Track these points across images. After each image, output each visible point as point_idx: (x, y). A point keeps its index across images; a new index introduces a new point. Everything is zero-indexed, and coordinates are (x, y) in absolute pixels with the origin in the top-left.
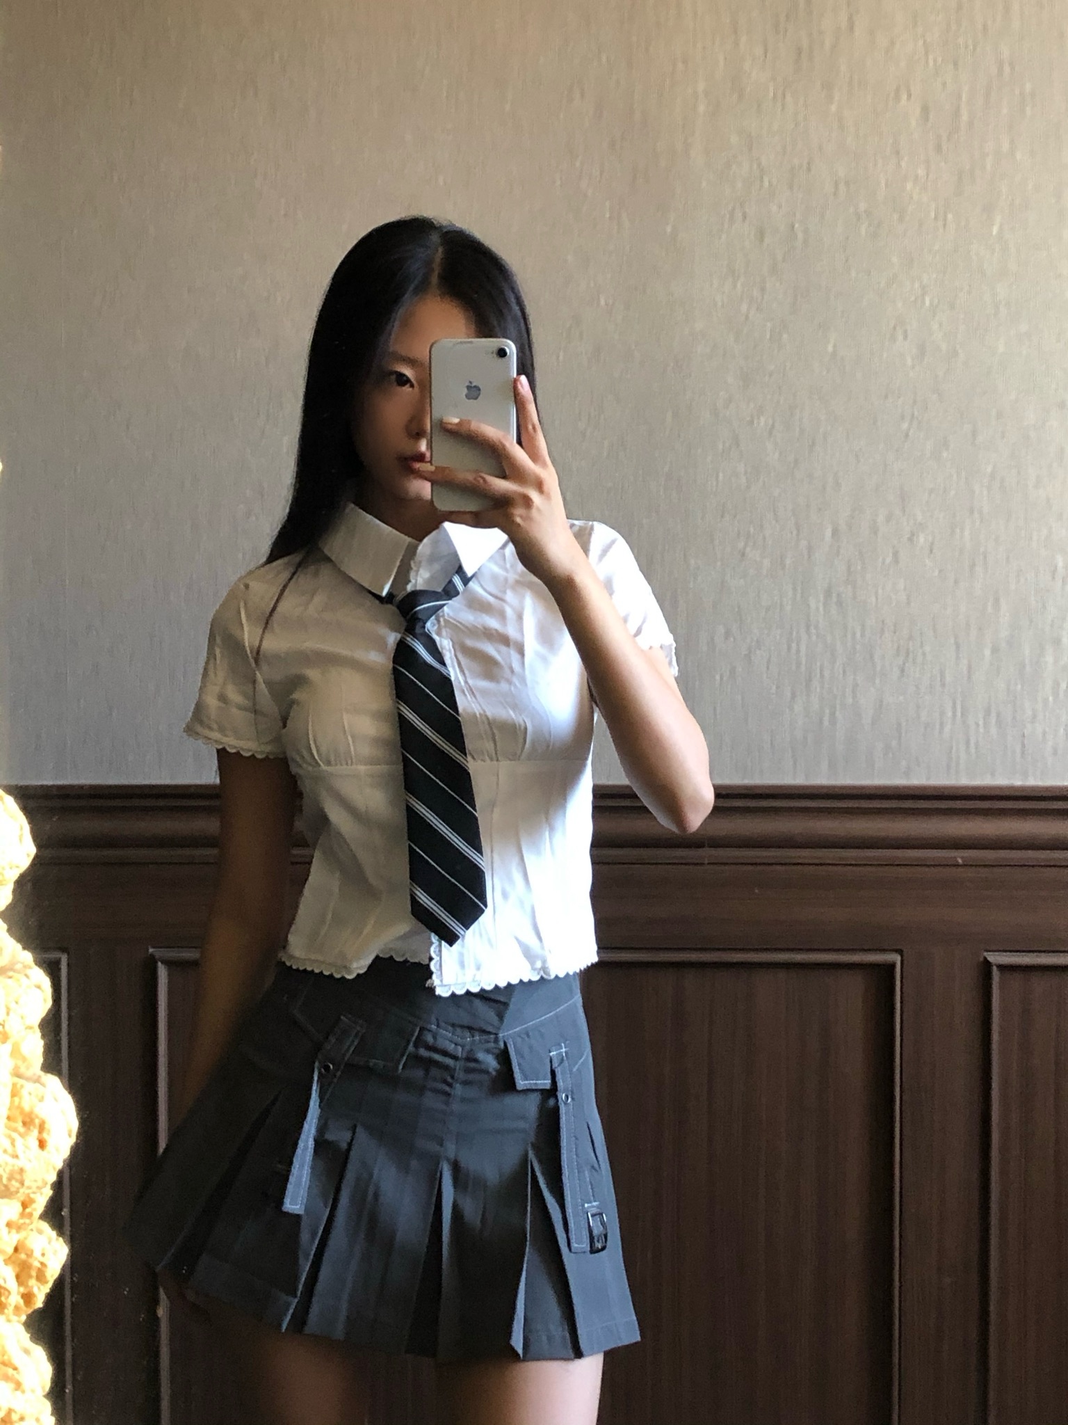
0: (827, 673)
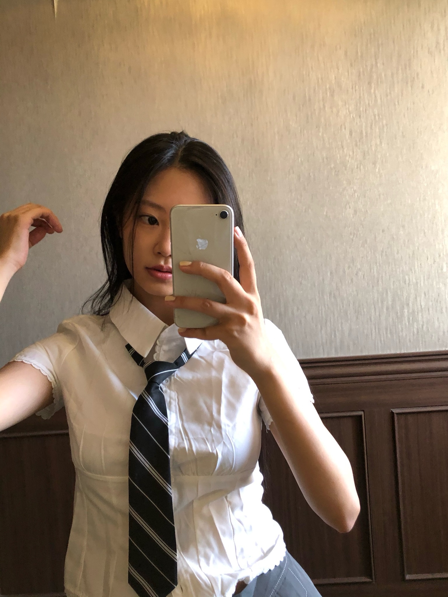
0: (332, 320)
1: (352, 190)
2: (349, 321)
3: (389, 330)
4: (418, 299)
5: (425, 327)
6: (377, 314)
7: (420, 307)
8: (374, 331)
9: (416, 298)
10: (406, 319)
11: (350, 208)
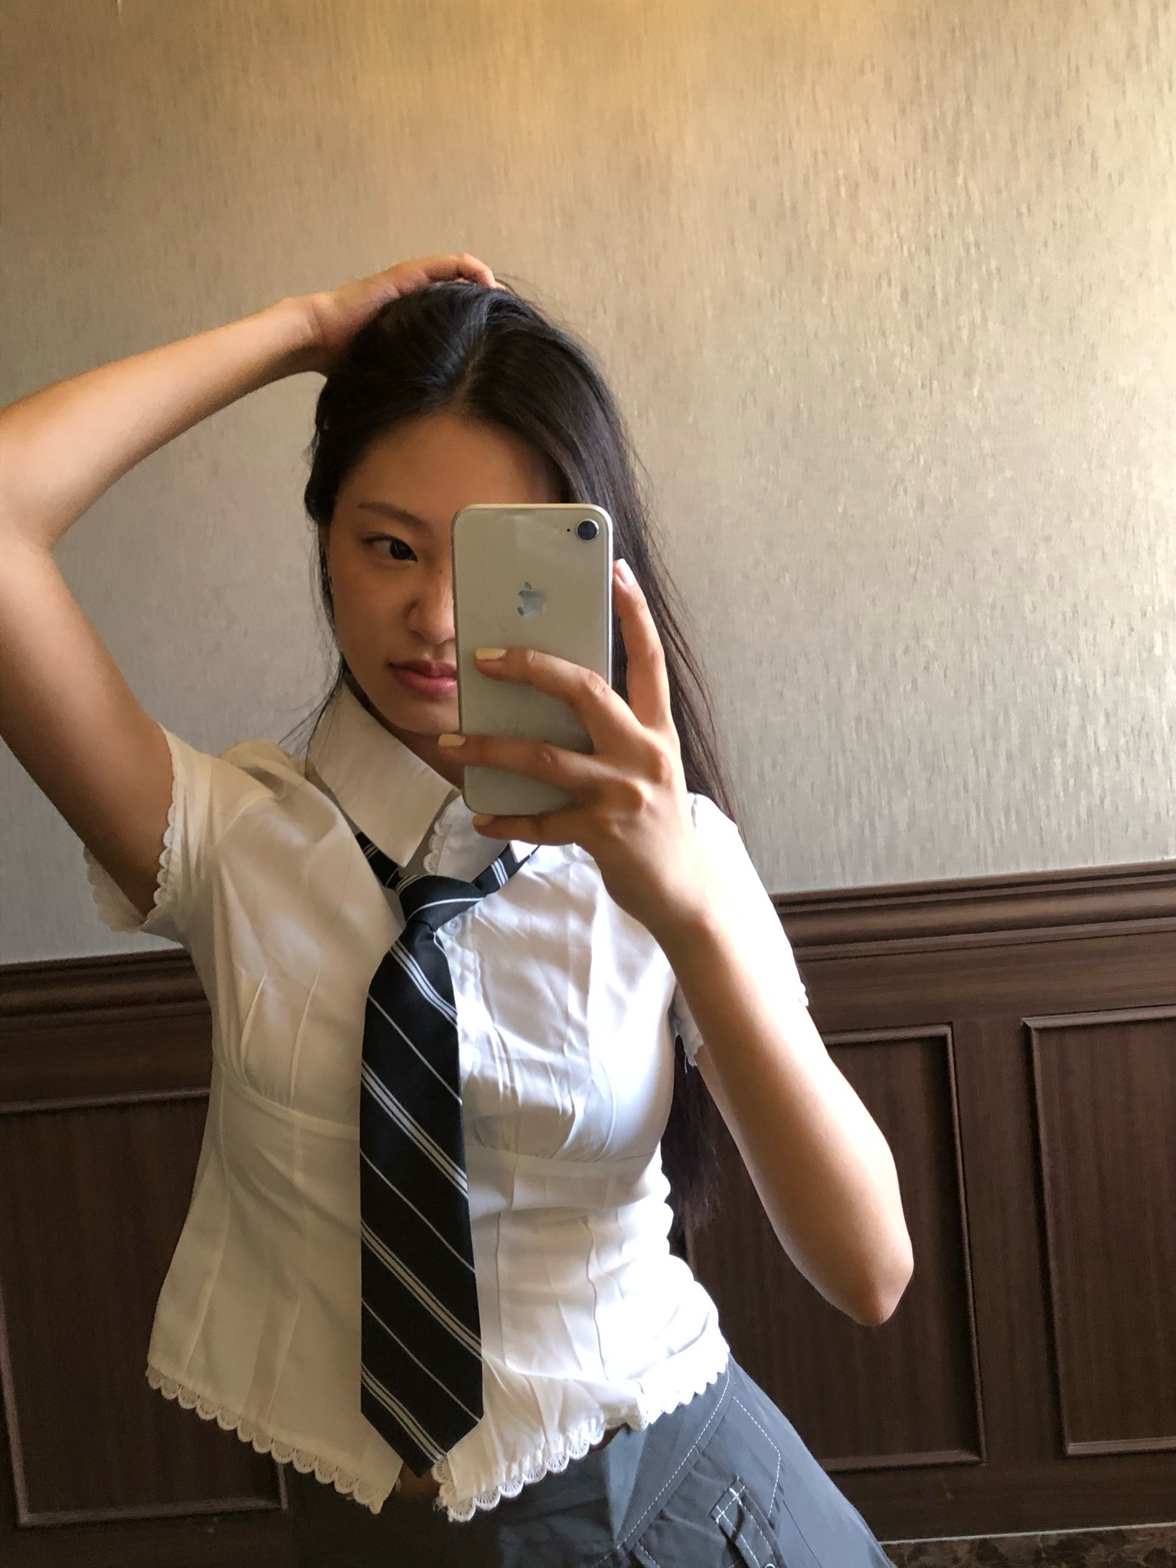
1: (912, 447)
2: (909, 793)
3: (1013, 812)
4: (1090, 731)
5: (1107, 802)
6: (983, 771)
7: (1093, 749)
8: (974, 814)
9: (1083, 727)
10: (1059, 781)
11: (906, 492)
